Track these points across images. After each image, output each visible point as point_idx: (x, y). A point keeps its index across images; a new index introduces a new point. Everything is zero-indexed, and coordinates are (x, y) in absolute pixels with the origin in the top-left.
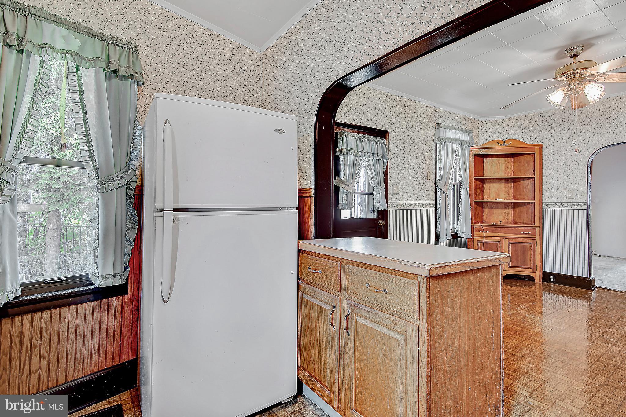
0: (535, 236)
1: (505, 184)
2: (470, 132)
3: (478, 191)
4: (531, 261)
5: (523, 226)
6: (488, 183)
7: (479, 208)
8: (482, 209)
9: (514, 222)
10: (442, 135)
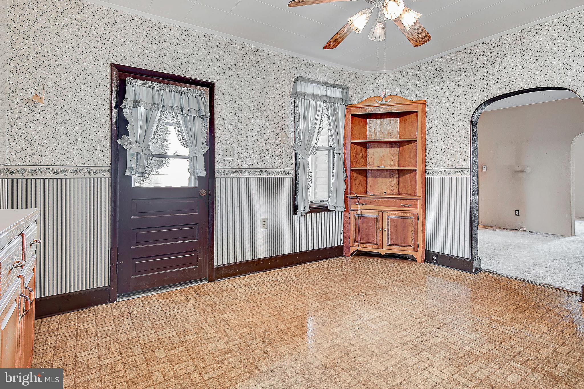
0: (416, 209)
1: (390, 149)
2: (344, 88)
3: (359, 157)
4: (412, 238)
5: (402, 197)
6: (372, 148)
7: (360, 177)
8: (364, 178)
9: (400, 193)
10: (299, 89)
